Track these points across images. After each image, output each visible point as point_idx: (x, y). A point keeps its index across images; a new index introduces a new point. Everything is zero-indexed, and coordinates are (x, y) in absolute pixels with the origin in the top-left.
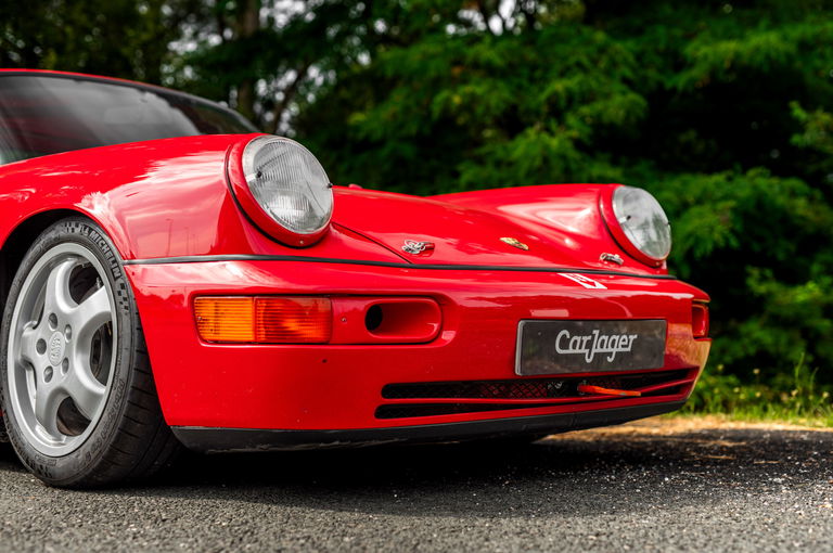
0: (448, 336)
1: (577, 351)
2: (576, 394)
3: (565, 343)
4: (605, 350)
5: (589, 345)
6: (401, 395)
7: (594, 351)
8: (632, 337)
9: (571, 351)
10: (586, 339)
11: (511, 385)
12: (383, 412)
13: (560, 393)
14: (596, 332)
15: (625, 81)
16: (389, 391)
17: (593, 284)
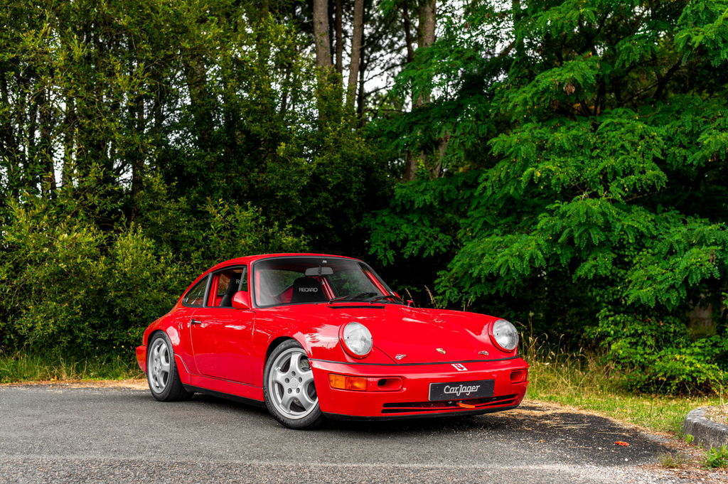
0: (405, 389)
1: (453, 392)
2: (456, 405)
3: (448, 390)
4: (465, 391)
5: (458, 390)
6: (389, 406)
7: (460, 392)
8: (477, 387)
9: (450, 392)
10: (456, 388)
11: (428, 404)
12: (384, 411)
13: (451, 405)
14: (461, 386)
15: (655, 160)
16: (385, 405)
17: (462, 368)
